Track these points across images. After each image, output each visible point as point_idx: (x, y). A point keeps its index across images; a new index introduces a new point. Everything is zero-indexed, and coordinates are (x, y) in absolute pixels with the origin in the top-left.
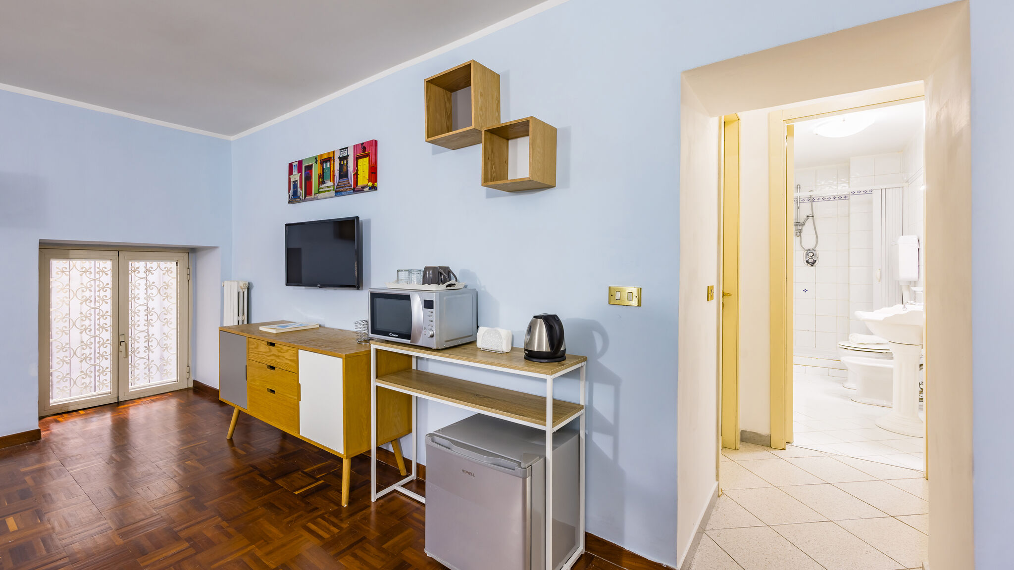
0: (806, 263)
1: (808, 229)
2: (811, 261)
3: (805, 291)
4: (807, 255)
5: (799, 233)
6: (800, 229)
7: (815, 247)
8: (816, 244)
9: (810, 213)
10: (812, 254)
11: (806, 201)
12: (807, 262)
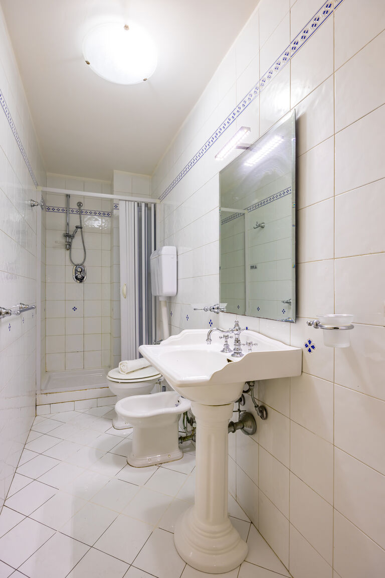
0: (75, 280)
1: (76, 242)
2: (80, 276)
3: (75, 309)
4: (76, 270)
5: (69, 247)
6: (70, 241)
7: (84, 262)
8: (85, 260)
9: (78, 224)
10: (81, 270)
11: (75, 212)
12: (76, 278)
